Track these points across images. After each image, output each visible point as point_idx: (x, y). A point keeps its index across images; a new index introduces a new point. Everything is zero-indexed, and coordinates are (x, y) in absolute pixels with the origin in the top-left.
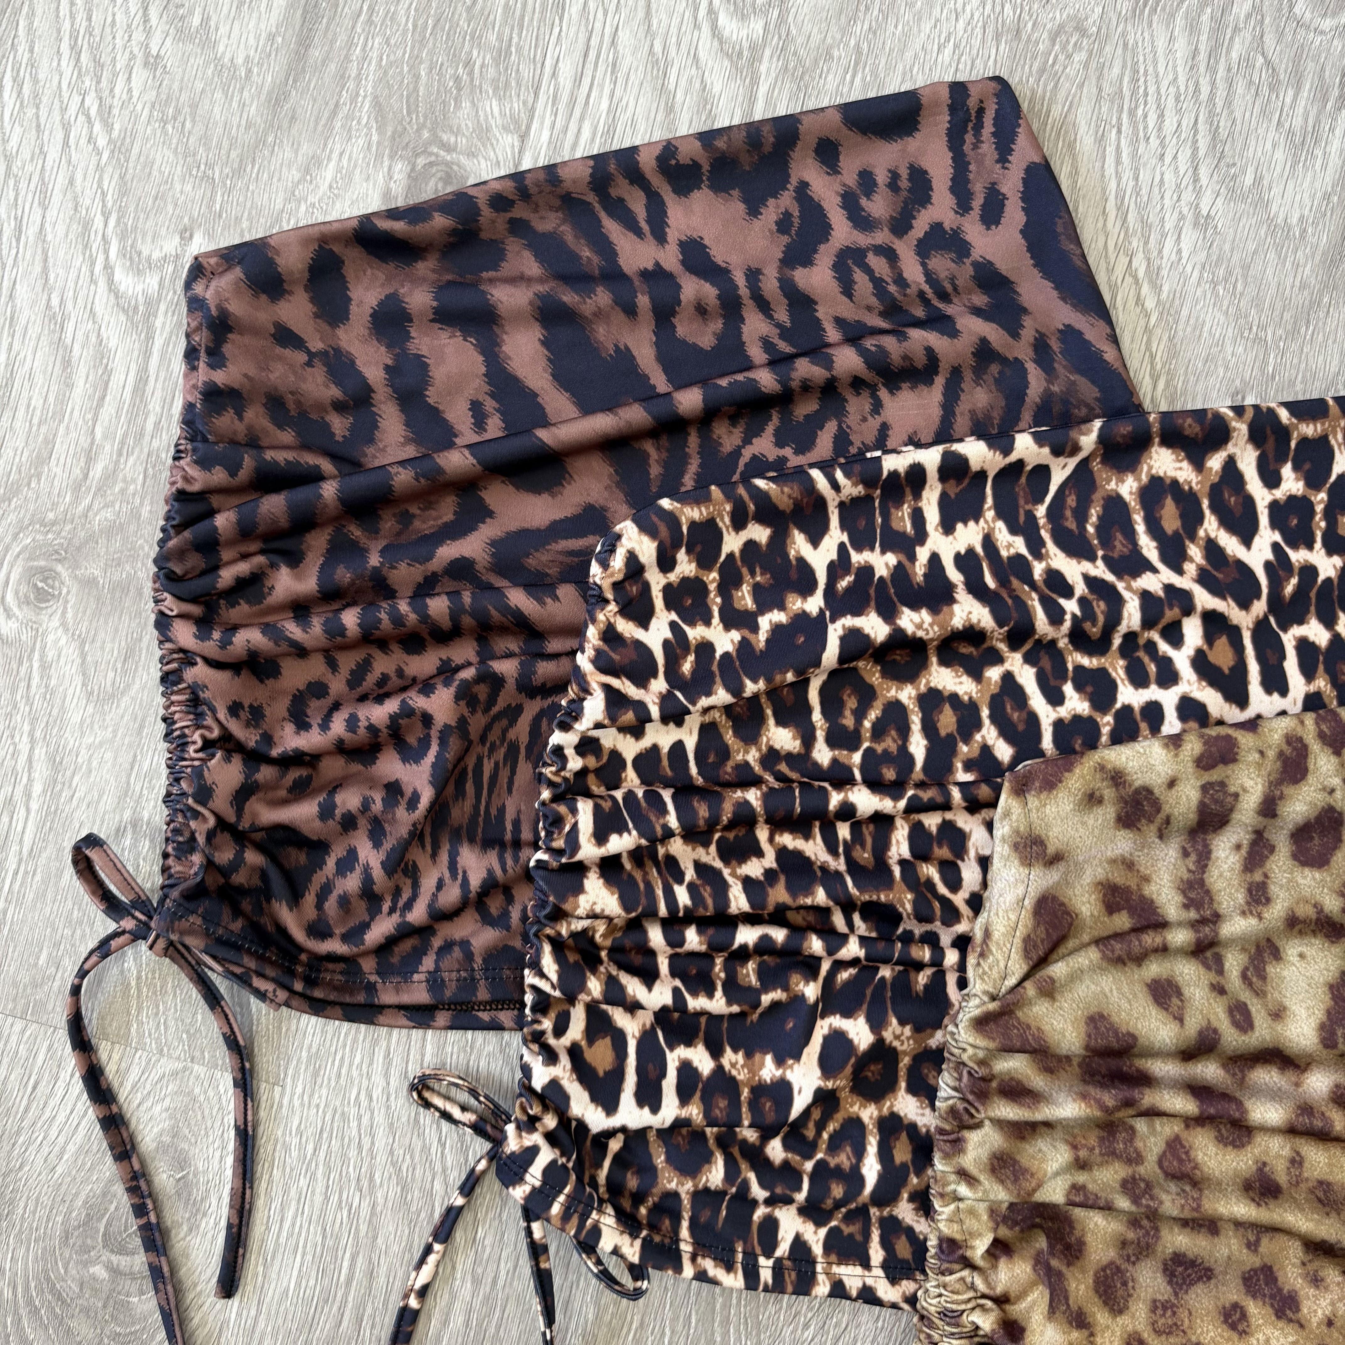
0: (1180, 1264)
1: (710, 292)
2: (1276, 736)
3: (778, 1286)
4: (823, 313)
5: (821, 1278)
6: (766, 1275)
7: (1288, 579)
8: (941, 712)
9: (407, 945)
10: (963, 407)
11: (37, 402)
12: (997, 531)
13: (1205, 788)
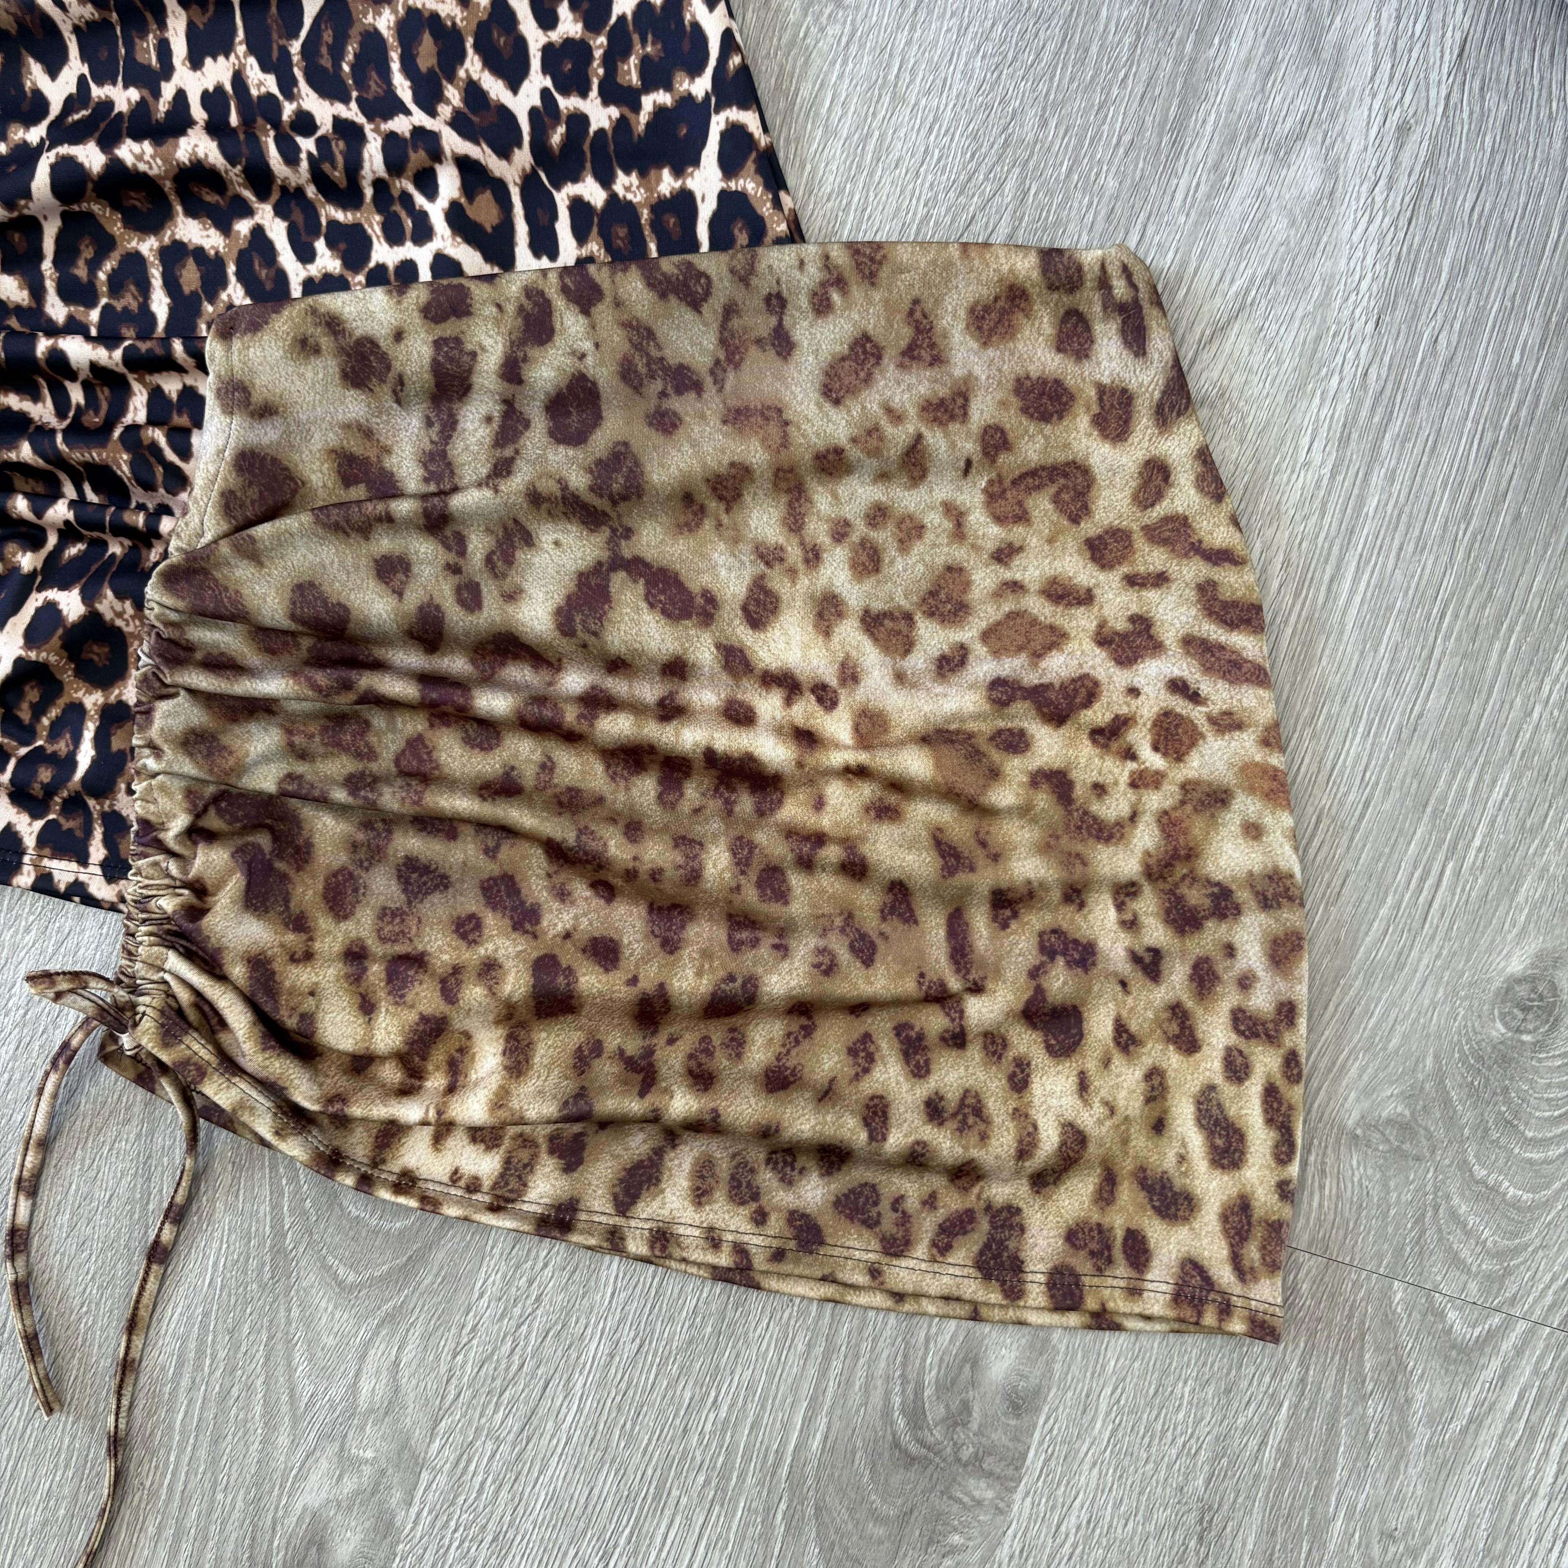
0: (415, 869)
2: (514, 288)
5: (26, 869)
7: (554, 128)
8: (184, 266)
12: (248, 68)
13: (437, 344)
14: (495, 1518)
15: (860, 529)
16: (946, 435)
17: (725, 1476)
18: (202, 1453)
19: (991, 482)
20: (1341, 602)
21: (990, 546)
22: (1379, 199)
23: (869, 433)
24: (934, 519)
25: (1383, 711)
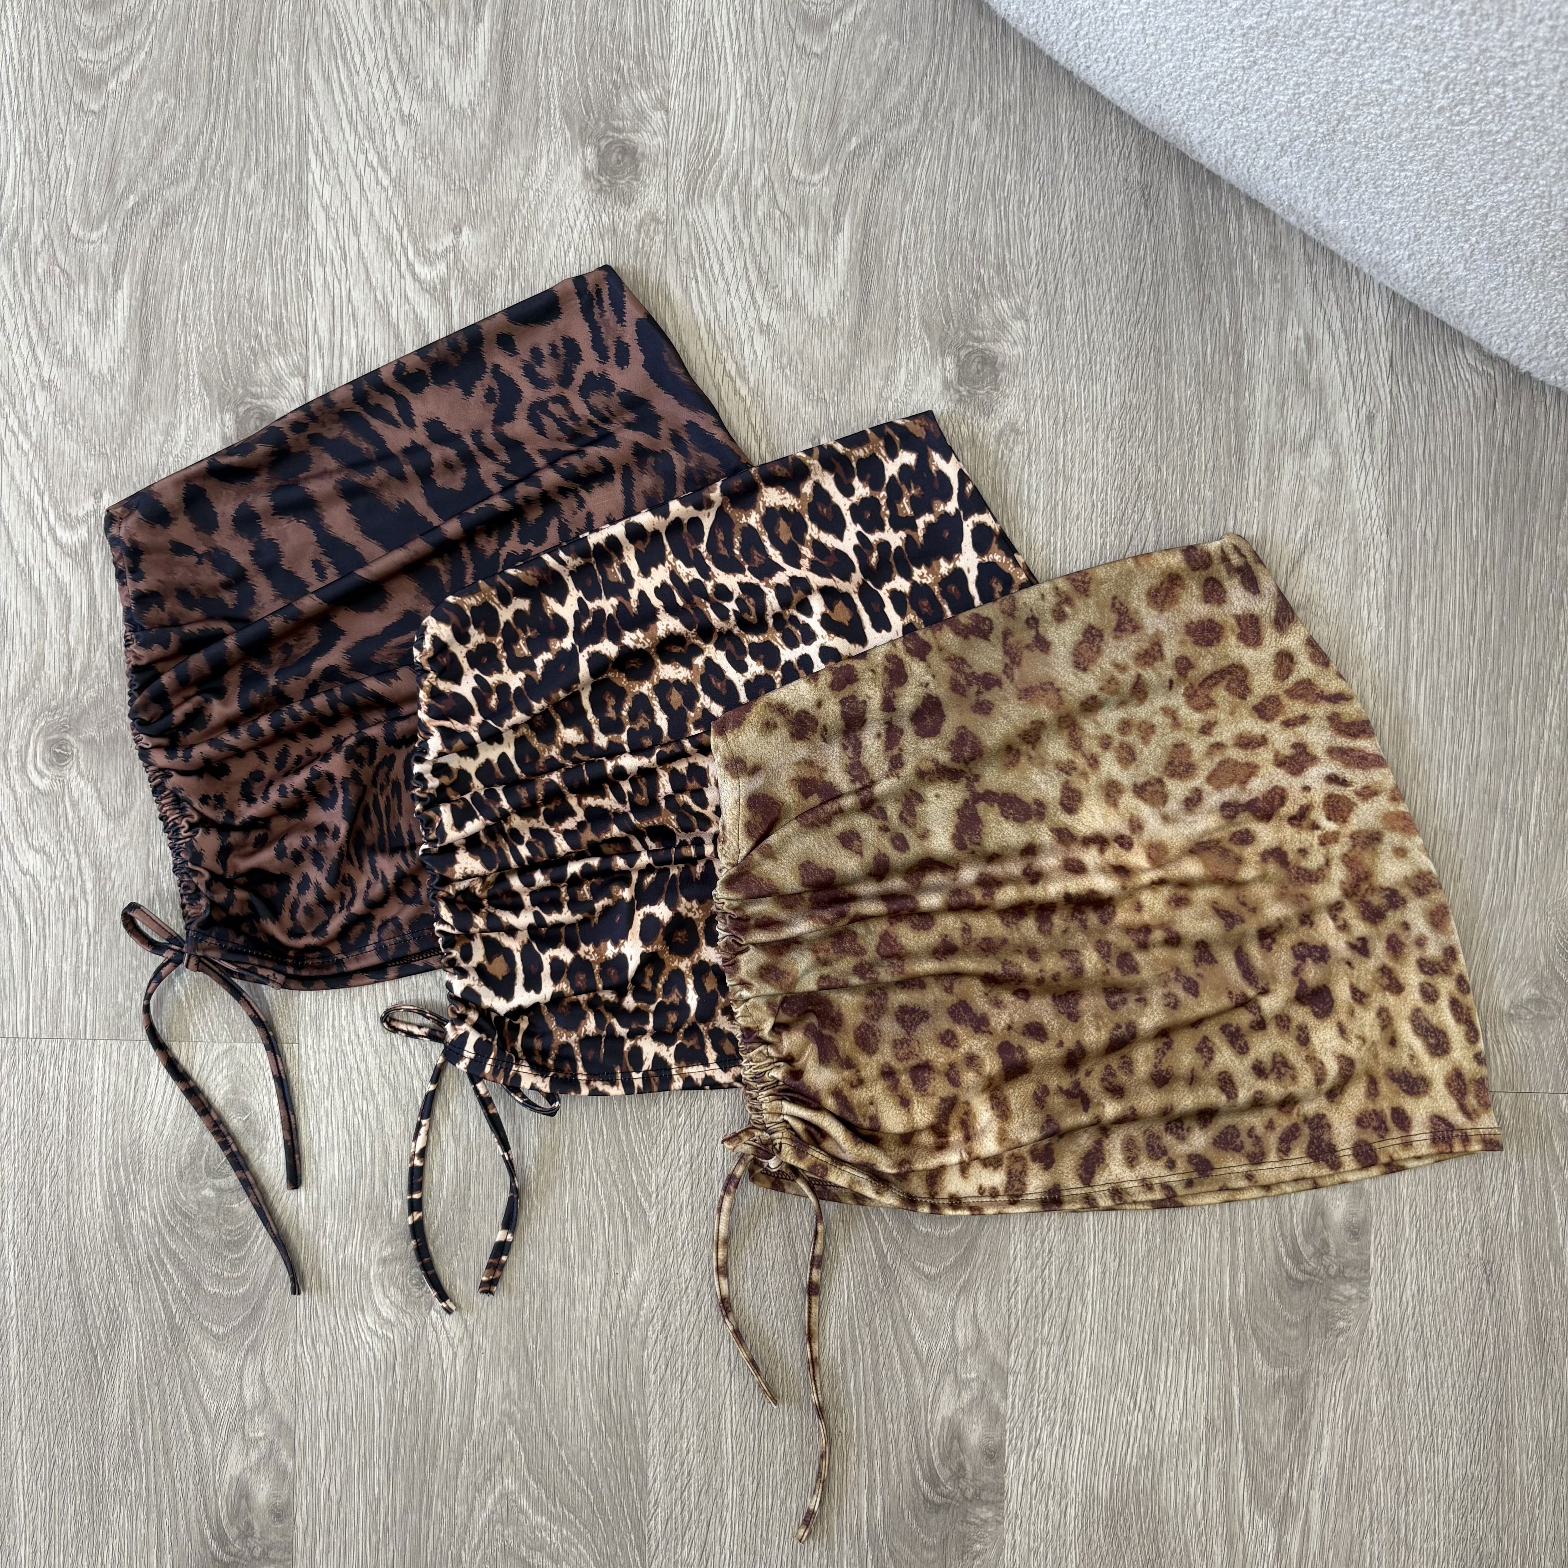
0: (906, 1012)
1: (450, 453)
2: (880, 657)
3: (647, 1088)
4: (529, 449)
5: (676, 1077)
6: (638, 1083)
7: (871, 554)
8: (670, 694)
9: (358, 930)
10: (637, 490)
11: (26, 630)
12: (678, 567)
13: (842, 702)
14: (1060, 1392)
15: (1117, 738)
16: (1154, 670)
17: (1192, 1326)
18: (872, 1403)
19: (1186, 689)
20: (1413, 702)
21: (1197, 726)
22: (1368, 461)
23: (1109, 682)
24: (1159, 719)
25: (1456, 759)
